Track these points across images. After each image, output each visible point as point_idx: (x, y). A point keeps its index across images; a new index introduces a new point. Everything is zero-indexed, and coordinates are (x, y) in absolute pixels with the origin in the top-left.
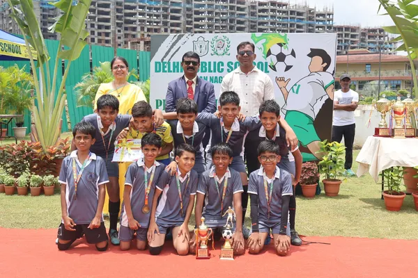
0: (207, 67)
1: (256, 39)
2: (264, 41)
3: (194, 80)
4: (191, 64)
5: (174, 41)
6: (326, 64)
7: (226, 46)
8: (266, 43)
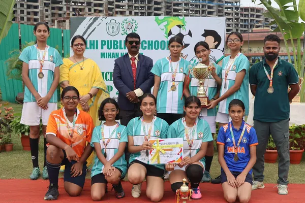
0: (119, 44)
1: (159, 22)
2: (165, 23)
5: (90, 22)
6: (217, 43)
7: (134, 27)
8: (167, 25)
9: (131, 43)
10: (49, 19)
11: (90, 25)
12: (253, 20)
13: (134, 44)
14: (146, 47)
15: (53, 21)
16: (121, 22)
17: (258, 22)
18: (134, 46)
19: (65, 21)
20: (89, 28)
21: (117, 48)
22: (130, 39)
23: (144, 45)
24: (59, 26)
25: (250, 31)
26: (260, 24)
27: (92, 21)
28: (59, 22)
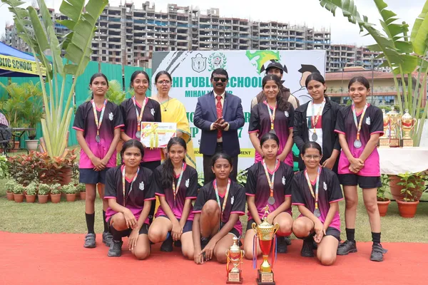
0: (205, 82)
1: (251, 56)
2: (258, 57)
3: (223, 95)
4: (220, 79)
5: (174, 57)
7: (222, 62)
8: (260, 59)
9: (217, 79)
10: (132, 58)
11: (174, 61)
12: (345, 58)
13: (220, 81)
14: (235, 84)
15: (135, 61)
16: (208, 57)
17: (349, 60)
18: (220, 84)
19: (147, 61)
20: (172, 63)
21: (203, 86)
22: (215, 76)
23: (234, 82)
24: (142, 66)
25: (341, 70)
26: (351, 63)
27: (175, 55)
28: (141, 61)
